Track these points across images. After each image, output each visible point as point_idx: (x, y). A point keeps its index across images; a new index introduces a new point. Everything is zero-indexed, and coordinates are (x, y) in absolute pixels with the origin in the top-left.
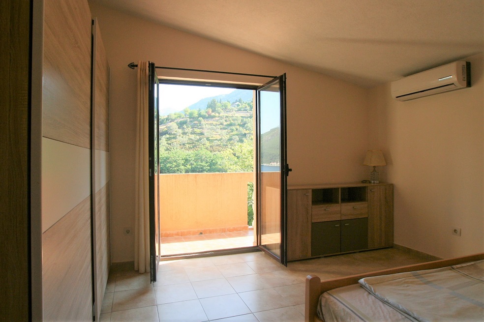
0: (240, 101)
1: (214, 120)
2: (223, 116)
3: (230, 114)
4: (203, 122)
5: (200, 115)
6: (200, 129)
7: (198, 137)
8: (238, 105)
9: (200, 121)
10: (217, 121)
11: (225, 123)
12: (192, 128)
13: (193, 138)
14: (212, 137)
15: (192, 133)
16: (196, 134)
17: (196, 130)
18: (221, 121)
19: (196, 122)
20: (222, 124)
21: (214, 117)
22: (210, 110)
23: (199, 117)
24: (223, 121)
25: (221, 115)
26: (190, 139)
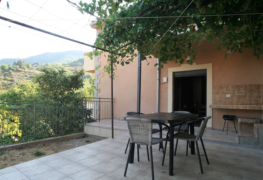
0: (37, 64)
1: (20, 73)
2: (27, 71)
3: (32, 71)
4: (13, 73)
5: (10, 69)
6: (10, 77)
7: (10, 82)
8: (36, 66)
9: (10, 73)
10: (23, 74)
11: (28, 76)
12: (4, 76)
13: (6, 83)
14: (20, 83)
15: (4, 80)
16: (7, 80)
17: (7, 78)
18: (26, 74)
19: (6, 73)
20: (26, 76)
21: (21, 71)
22: (18, 67)
23: (9, 70)
24: (27, 74)
25: (26, 70)
26: (3, 83)
